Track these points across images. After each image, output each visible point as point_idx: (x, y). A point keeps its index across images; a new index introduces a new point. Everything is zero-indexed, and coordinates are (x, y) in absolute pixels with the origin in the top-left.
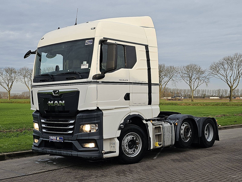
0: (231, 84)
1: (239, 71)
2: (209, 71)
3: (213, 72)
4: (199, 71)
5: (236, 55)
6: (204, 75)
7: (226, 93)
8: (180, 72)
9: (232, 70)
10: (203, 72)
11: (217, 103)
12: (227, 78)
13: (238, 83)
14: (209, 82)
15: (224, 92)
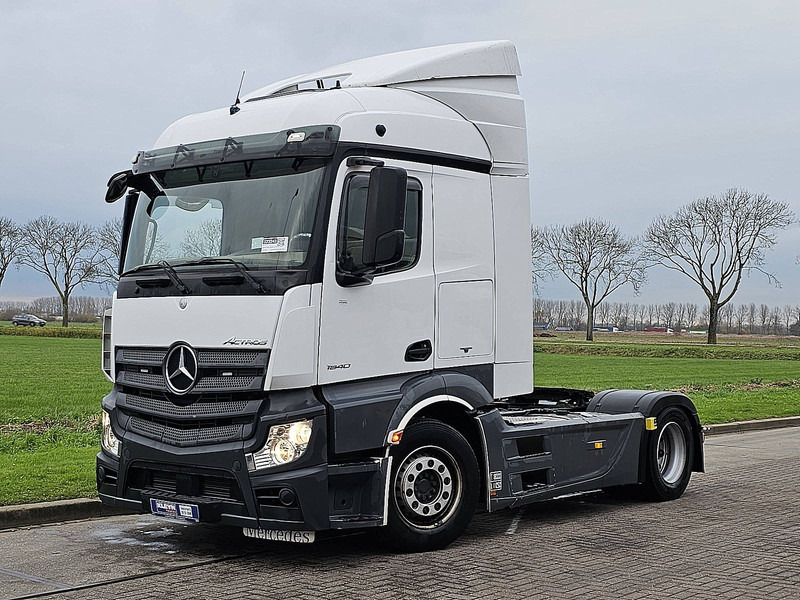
0: (714, 288)
1: (740, 246)
2: (646, 244)
3: (658, 250)
4: (612, 244)
5: (731, 196)
6: (626, 257)
7: (692, 317)
8: (552, 245)
9: (717, 242)
10: (624, 249)
11: (667, 348)
12: (700, 267)
13: (737, 284)
14: (642, 279)
15: (686, 312)
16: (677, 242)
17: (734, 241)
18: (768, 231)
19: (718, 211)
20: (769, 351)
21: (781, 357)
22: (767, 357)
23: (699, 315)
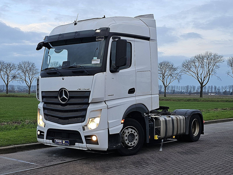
0: (202, 81)
1: (209, 68)
2: (181, 68)
3: (185, 70)
4: (171, 68)
5: (207, 53)
6: (176, 72)
7: (194, 89)
9: (203, 67)
10: (175, 69)
11: (188, 99)
12: (198, 75)
13: (208, 80)
14: (180, 78)
15: (192, 88)
16: (191, 67)
17: (207, 67)
18: (218, 64)
19: (203, 58)
20: (218, 99)
21: (222, 101)
22: (218, 101)
23: (196, 89)
